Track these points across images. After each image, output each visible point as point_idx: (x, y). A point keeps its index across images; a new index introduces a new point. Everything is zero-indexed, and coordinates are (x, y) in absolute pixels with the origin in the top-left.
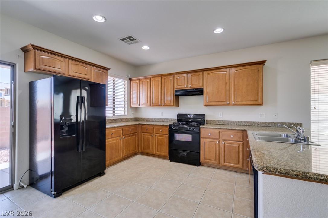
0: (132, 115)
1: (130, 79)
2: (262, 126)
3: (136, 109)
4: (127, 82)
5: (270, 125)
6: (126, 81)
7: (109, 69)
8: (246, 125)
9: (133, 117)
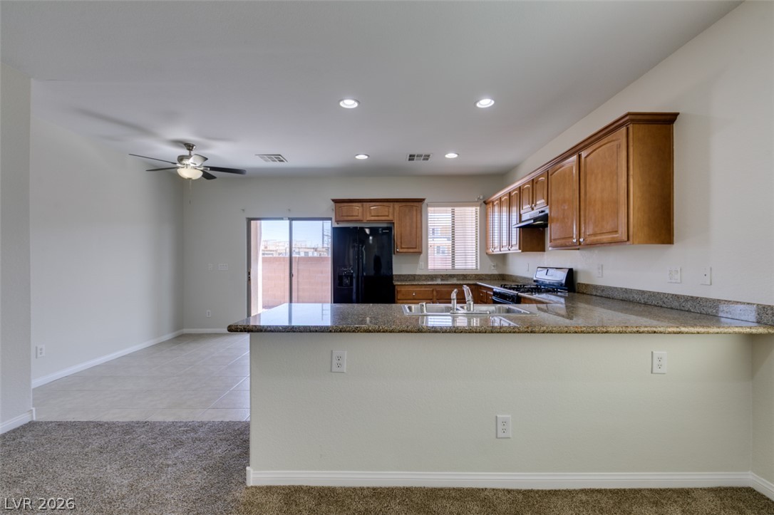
0: (493, 268)
1: (486, 203)
2: (672, 308)
3: (503, 257)
4: (480, 210)
5: (688, 305)
6: (478, 208)
7: (424, 200)
8: (639, 303)
9: (496, 272)
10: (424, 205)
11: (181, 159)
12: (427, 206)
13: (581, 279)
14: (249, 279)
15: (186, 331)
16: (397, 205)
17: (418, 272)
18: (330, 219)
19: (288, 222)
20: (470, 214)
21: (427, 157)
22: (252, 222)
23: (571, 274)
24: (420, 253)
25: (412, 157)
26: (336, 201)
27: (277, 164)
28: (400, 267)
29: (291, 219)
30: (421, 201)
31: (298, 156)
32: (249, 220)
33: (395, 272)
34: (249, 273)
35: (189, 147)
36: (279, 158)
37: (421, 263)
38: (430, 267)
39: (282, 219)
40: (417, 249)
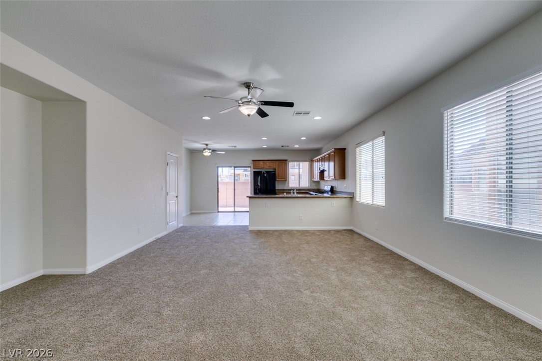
0: (314, 186)
1: (312, 161)
4: (310, 163)
9: (316, 188)
10: (287, 161)
11: (205, 149)
12: (289, 162)
13: (334, 189)
14: (218, 191)
15: (193, 212)
16: (277, 162)
17: (285, 188)
18: (250, 167)
19: (233, 168)
20: (305, 165)
21: (288, 146)
22: (219, 168)
23: (332, 188)
24: (286, 180)
25: (282, 146)
26: (253, 161)
27: (234, 148)
28: (279, 186)
29: (235, 167)
30: (286, 160)
31: (240, 146)
32: (218, 167)
33: (277, 188)
34: (218, 189)
35: (207, 145)
36: (235, 147)
37: (287, 185)
38: (290, 186)
39: (231, 167)
40: (285, 179)
